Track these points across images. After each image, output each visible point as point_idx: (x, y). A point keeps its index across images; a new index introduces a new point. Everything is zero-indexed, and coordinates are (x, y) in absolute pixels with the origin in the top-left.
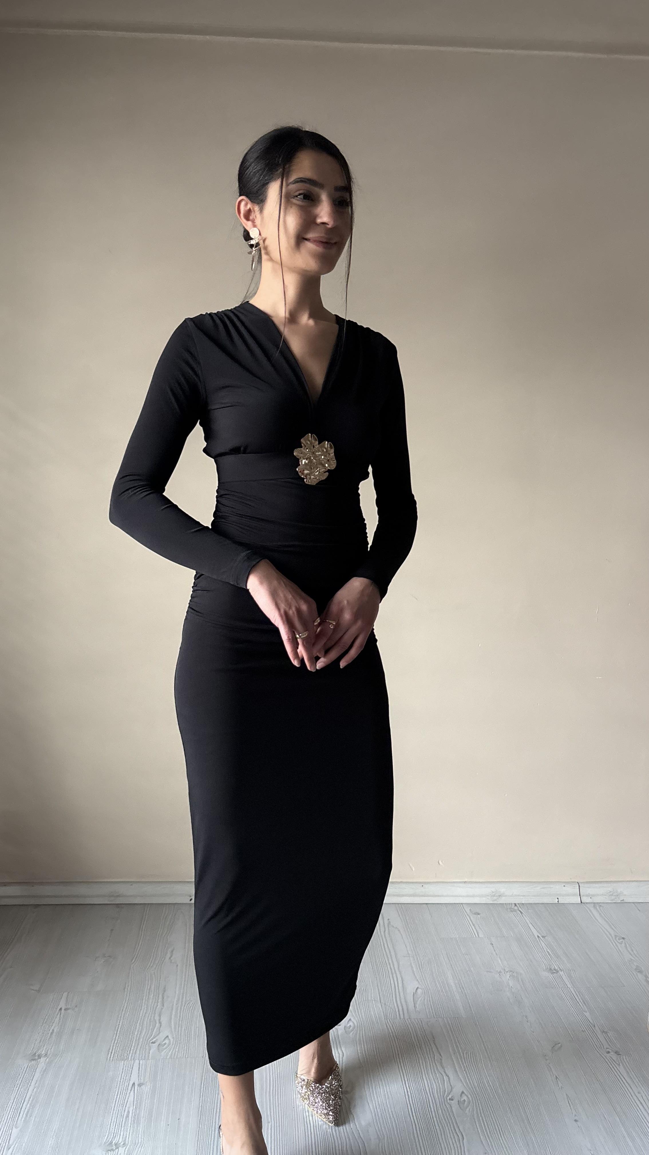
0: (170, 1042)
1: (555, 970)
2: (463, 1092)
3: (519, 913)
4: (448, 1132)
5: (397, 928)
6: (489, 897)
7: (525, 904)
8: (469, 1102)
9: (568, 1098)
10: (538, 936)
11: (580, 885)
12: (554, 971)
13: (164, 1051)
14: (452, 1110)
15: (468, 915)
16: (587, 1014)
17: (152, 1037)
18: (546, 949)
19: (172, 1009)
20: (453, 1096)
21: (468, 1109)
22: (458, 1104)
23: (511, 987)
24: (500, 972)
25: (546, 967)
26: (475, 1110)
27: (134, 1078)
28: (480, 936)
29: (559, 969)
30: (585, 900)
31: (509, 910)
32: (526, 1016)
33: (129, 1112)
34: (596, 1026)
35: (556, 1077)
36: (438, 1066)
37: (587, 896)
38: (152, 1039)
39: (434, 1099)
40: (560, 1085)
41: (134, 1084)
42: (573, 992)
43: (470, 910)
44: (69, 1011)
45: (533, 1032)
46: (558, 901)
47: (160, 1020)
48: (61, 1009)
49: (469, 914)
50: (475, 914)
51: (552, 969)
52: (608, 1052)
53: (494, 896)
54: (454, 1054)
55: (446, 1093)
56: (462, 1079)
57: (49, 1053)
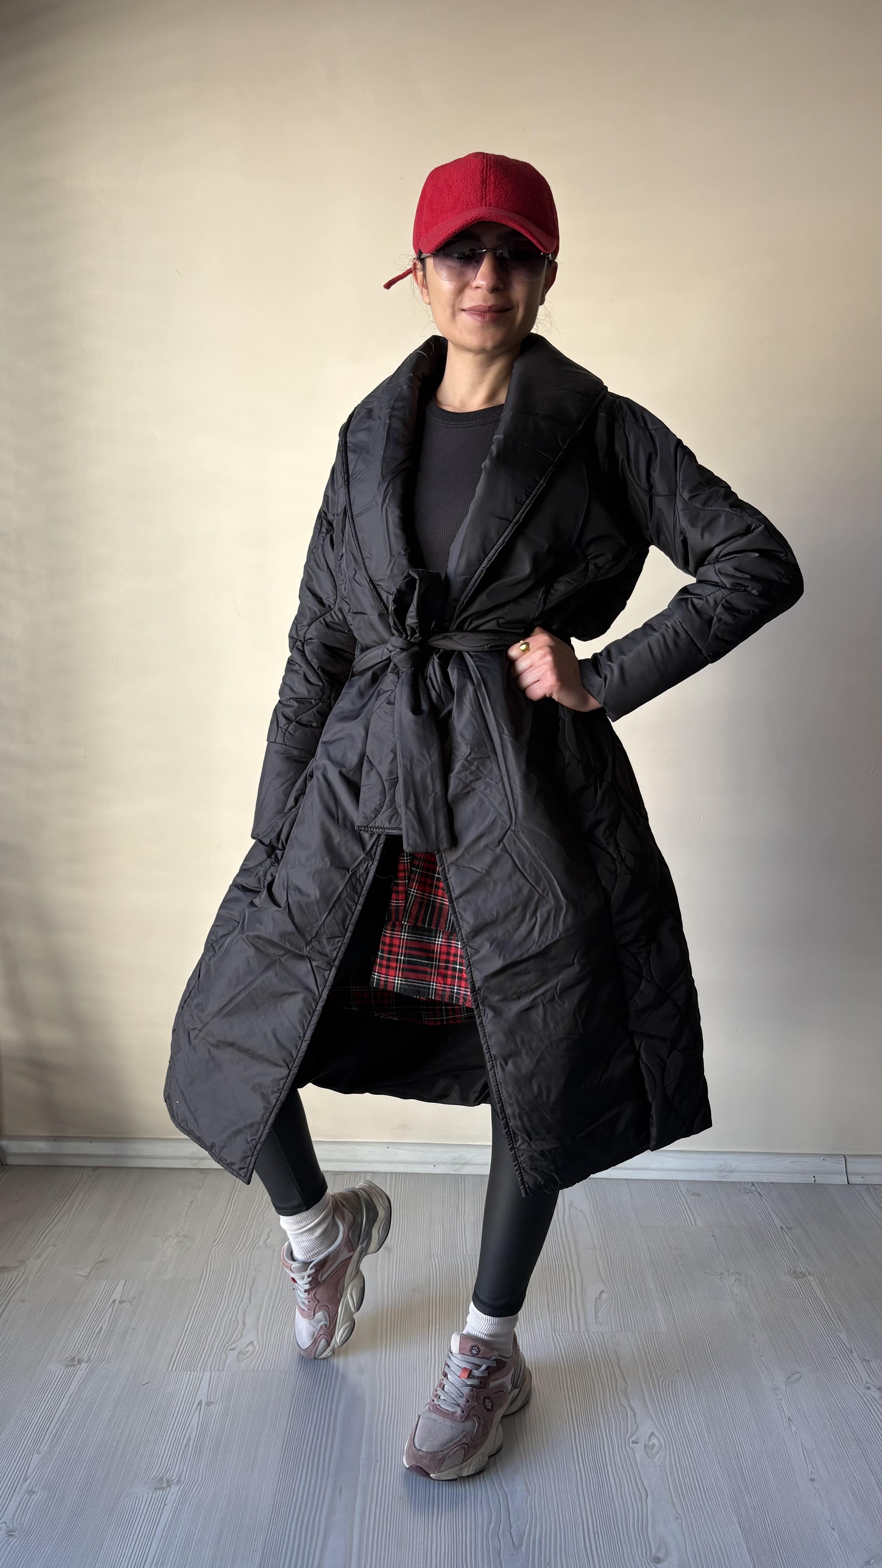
0: (255, 1349)
1: (801, 1273)
2: (652, 1434)
3: (756, 1193)
4: (626, 1487)
5: (581, 1210)
6: (715, 1173)
7: (767, 1184)
8: (660, 1448)
9: (804, 1448)
10: (781, 1228)
11: (847, 1158)
12: (801, 1275)
13: (245, 1361)
14: (635, 1456)
15: (683, 1196)
16: (843, 1336)
17: (230, 1343)
18: (791, 1245)
19: (261, 1308)
20: (638, 1438)
21: (658, 1457)
22: (645, 1449)
23: (736, 1295)
24: (722, 1274)
25: (789, 1268)
26: (668, 1457)
27: (202, 1396)
28: (699, 1223)
29: (807, 1273)
30: (854, 1180)
31: (743, 1191)
32: (754, 1335)
33: (189, 1439)
34: (854, 1351)
35: (789, 1419)
36: (621, 1396)
37: (857, 1174)
38: (231, 1345)
39: (611, 1441)
40: (794, 1429)
41: (200, 1403)
42: (825, 1304)
43: (688, 1189)
44: (124, 1305)
45: (762, 1357)
46: (815, 1181)
47: (243, 1321)
48: (114, 1301)
49: (685, 1195)
50: (694, 1194)
51: (798, 1271)
52: (868, 1388)
53: (722, 1171)
54: (646, 1382)
55: (629, 1434)
56: (653, 1416)
57: (92, 1358)
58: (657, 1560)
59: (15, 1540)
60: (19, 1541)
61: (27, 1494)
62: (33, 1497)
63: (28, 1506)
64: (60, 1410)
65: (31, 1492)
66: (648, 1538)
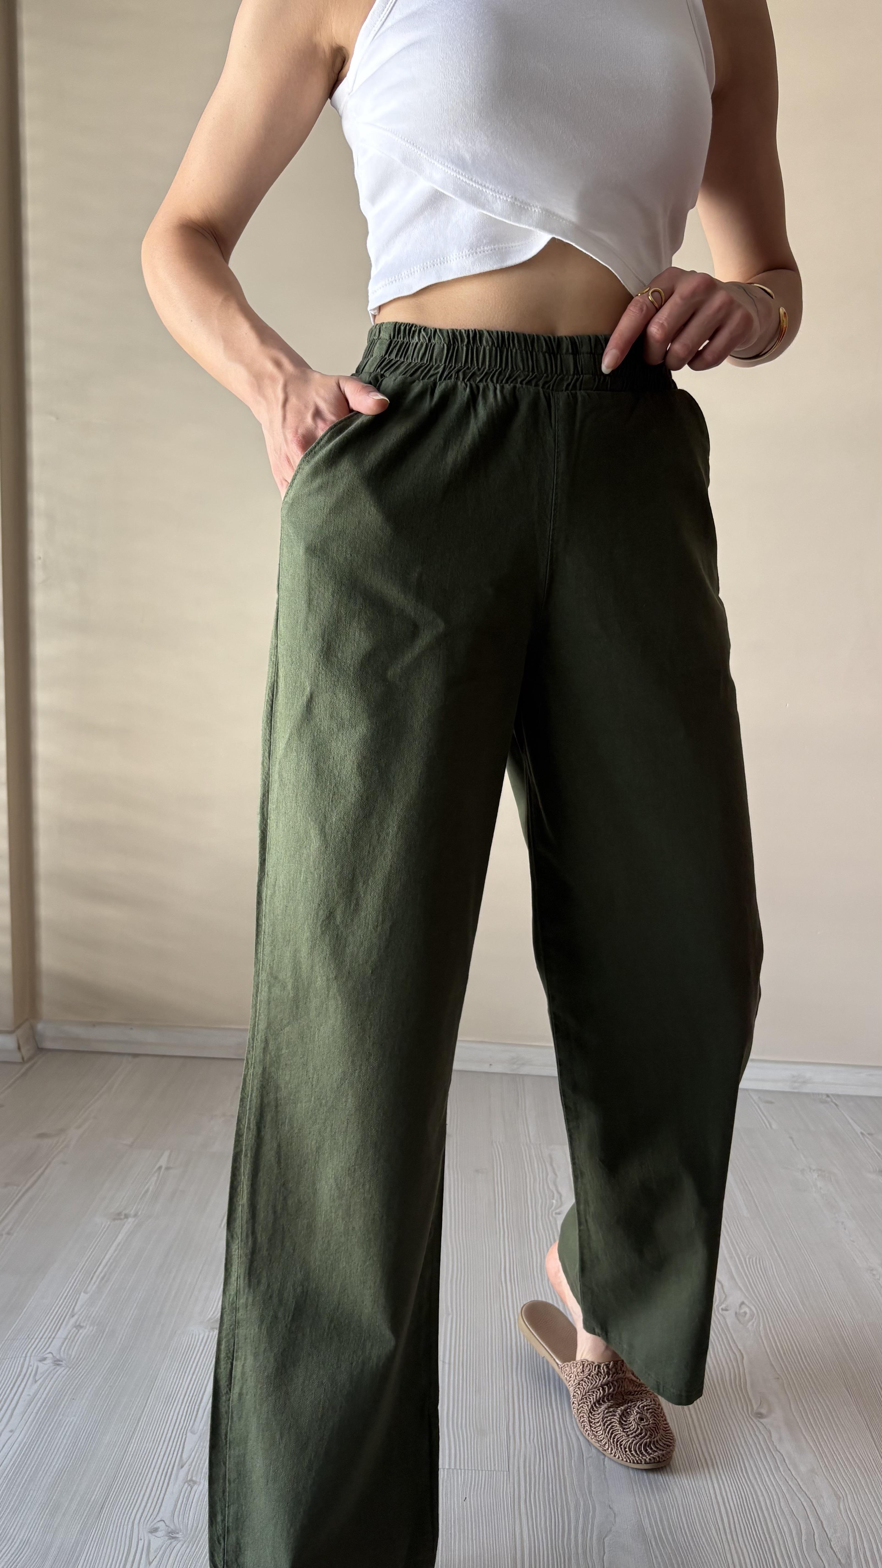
2: (743, 1303)
3: (832, 1104)
7: (843, 1096)
8: (752, 1315)
10: (862, 1133)
14: (726, 1322)
15: (755, 1103)
18: (874, 1148)
20: (727, 1306)
21: (750, 1323)
22: (736, 1316)
23: (821, 1188)
24: (803, 1170)
26: (762, 1324)
28: (774, 1126)
32: (843, 1223)
43: (759, 1098)
44: (171, 1170)
45: (853, 1241)
48: (160, 1168)
53: (795, 1082)
56: (743, 1288)
57: (140, 1213)
58: (760, 1415)
59: (63, 1368)
60: (68, 1369)
61: (75, 1329)
62: (81, 1331)
63: (76, 1338)
64: (107, 1257)
65: (79, 1327)
66: (748, 1396)
